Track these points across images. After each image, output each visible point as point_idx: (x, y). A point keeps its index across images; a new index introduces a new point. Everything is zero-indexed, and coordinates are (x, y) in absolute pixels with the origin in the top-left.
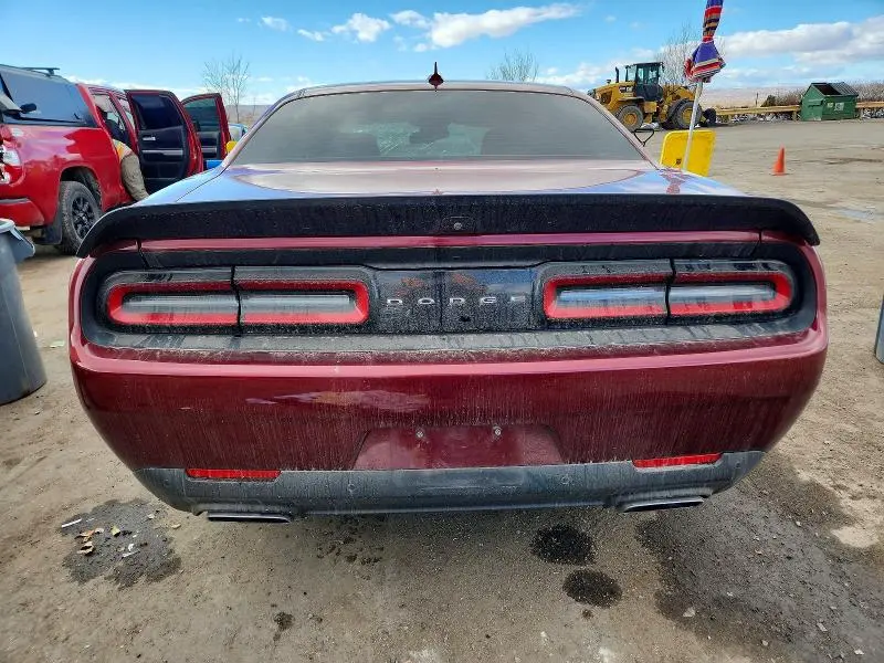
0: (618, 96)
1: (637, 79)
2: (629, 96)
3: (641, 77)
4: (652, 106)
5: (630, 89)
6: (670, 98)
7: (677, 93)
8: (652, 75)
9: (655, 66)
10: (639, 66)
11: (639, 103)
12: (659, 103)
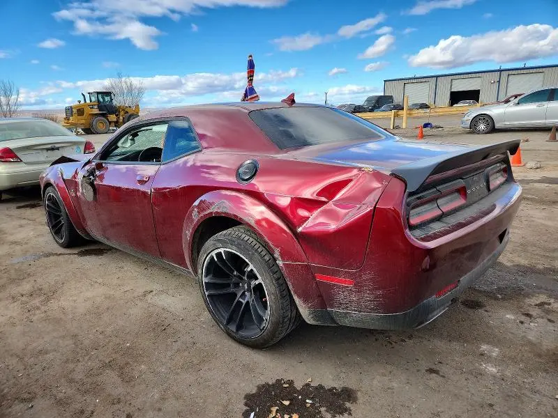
0: (88, 111)
1: (99, 101)
2: (96, 111)
3: (101, 100)
4: (113, 118)
5: (96, 107)
6: (122, 113)
7: (126, 110)
8: (107, 99)
9: (108, 94)
10: (98, 93)
11: (103, 115)
12: (117, 115)
